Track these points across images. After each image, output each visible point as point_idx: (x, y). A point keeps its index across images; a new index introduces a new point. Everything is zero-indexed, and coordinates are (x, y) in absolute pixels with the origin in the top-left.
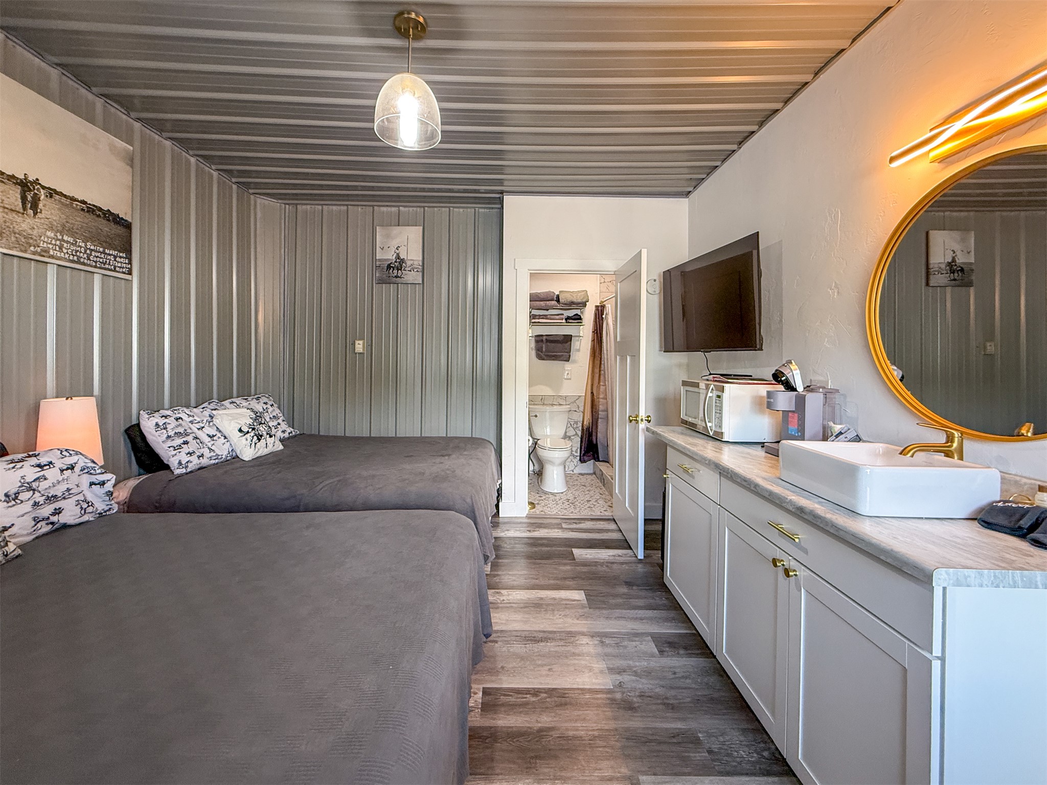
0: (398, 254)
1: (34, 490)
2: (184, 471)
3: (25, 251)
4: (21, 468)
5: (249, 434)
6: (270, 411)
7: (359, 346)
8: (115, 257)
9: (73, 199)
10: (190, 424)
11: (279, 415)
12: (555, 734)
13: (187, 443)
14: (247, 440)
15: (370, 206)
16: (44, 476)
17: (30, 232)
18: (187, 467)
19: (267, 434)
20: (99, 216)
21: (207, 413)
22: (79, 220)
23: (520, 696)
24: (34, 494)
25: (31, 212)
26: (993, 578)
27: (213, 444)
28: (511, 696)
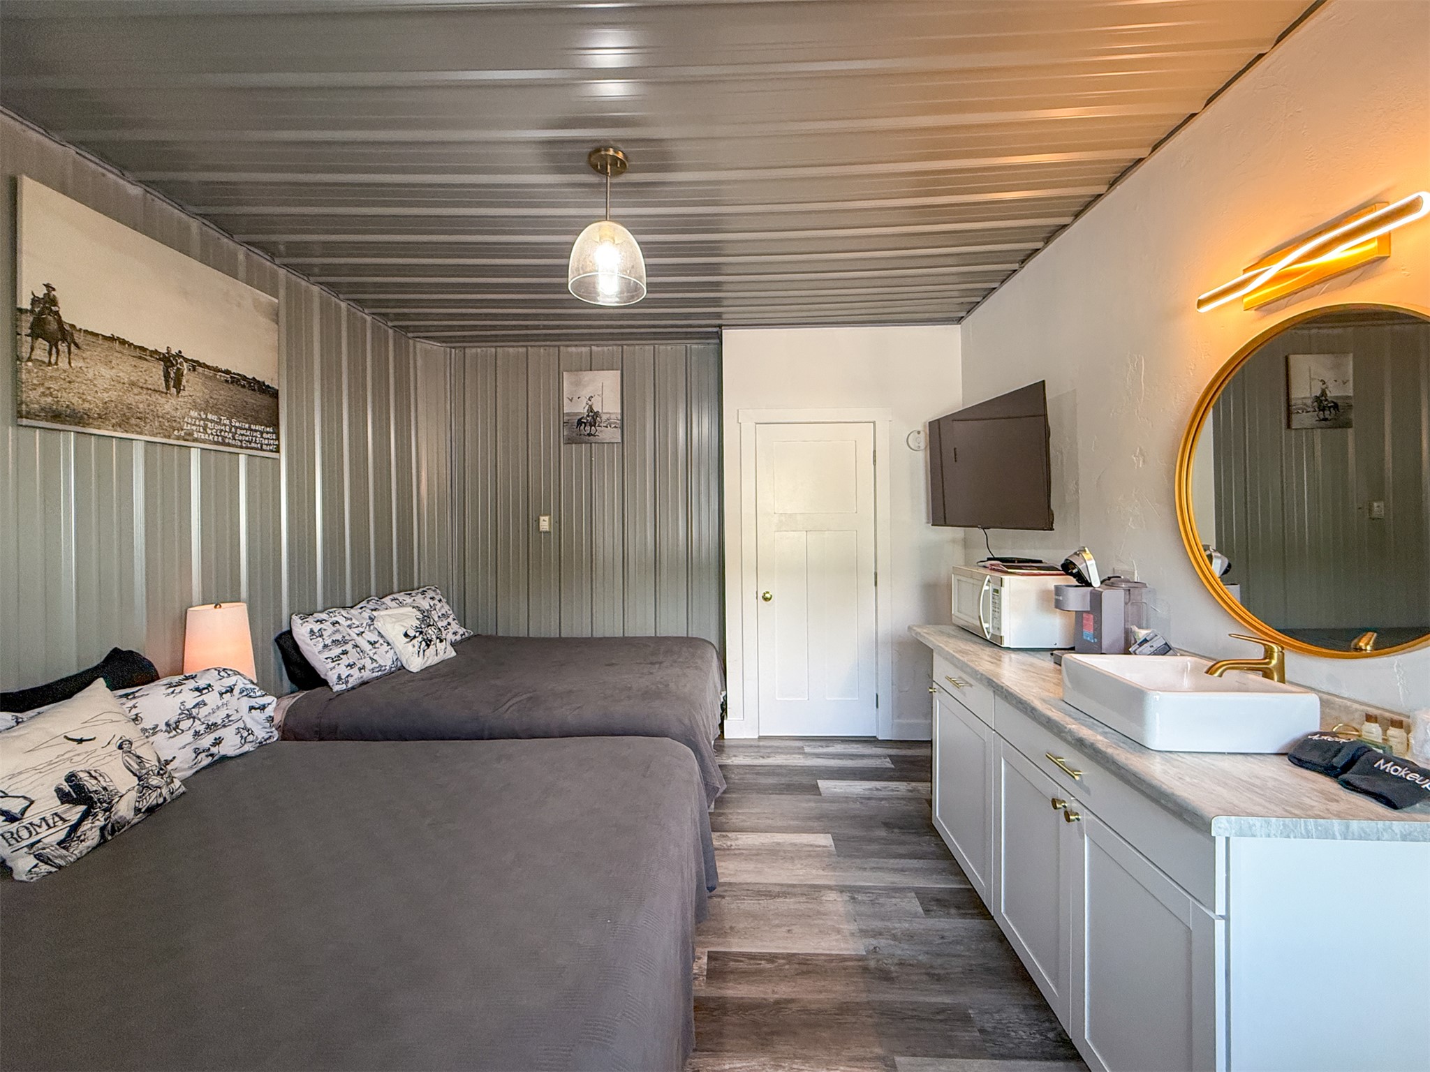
0: (591, 407)
1: (194, 718)
2: (344, 687)
3: (169, 437)
4: (180, 692)
5: (416, 639)
6: (438, 608)
7: (545, 523)
8: (262, 433)
9: (216, 370)
10: (348, 629)
11: (449, 612)
12: (794, 1007)
13: (347, 653)
14: (414, 646)
15: (555, 346)
16: (203, 701)
17: (174, 413)
18: (347, 682)
19: (437, 638)
20: (243, 386)
21: (366, 614)
22: (224, 394)
23: (752, 962)
24: (194, 721)
25: (174, 390)
26: (1282, 827)
27: (375, 653)
28: (741, 961)
